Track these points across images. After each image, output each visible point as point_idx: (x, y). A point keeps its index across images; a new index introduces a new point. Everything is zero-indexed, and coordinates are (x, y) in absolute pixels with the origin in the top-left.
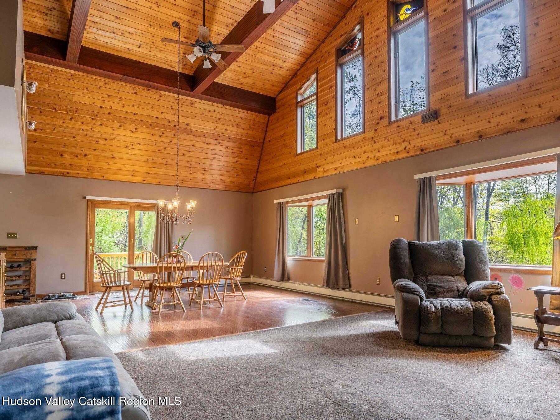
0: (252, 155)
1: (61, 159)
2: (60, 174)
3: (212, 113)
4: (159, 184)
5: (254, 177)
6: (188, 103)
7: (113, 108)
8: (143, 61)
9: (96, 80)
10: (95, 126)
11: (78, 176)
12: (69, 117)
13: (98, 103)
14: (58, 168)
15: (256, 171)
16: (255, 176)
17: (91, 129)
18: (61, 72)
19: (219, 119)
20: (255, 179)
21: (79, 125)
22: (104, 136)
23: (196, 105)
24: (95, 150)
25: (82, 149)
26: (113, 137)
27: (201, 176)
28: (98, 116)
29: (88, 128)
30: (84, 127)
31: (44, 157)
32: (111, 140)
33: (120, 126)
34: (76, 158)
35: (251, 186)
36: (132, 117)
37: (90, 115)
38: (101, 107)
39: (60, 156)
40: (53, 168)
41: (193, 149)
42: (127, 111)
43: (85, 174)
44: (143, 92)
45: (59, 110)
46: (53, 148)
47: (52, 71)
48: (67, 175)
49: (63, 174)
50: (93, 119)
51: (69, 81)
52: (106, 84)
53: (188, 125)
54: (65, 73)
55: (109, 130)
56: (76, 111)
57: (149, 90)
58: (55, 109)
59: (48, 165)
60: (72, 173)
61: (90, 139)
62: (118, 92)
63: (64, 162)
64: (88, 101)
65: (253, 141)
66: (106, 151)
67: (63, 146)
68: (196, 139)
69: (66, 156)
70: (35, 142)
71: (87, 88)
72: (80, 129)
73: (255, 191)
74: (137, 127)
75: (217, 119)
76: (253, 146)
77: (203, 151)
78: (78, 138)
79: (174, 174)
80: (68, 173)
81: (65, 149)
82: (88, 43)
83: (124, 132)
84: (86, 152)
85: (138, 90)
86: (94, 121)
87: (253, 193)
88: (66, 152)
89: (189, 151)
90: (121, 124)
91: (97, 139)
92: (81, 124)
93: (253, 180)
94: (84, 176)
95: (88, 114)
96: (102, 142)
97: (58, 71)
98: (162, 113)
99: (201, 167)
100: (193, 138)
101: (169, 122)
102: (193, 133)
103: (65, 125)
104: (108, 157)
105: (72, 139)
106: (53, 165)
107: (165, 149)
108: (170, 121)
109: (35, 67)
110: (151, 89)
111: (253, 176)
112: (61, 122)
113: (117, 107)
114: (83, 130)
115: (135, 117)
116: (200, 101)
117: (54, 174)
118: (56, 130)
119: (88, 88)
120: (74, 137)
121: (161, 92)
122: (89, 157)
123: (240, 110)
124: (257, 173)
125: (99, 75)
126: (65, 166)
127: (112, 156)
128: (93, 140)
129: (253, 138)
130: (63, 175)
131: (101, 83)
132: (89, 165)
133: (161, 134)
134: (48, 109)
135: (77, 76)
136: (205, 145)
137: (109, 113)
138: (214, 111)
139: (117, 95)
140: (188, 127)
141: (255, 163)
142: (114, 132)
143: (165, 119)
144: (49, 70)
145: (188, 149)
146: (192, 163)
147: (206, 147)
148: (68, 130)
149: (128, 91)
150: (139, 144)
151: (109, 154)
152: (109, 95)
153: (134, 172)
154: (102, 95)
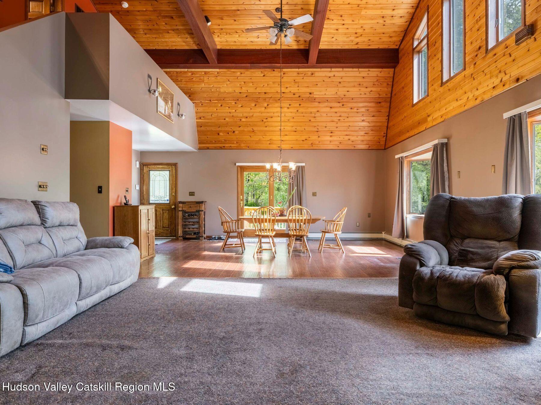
0: (380, 112)
1: (218, 136)
2: (219, 148)
3: (333, 79)
4: (291, 148)
5: (384, 133)
6: (309, 74)
7: (249, 91)
8: (265, 48)
9: (234, 72)
10: (237, 108)
11: (230, 148)
12: (220, 105)
13: (238, 90)
14: (217, 144)
15: (386, 128)
16: (386, 132)
17: (236, 111)
18: (211, 73)
19: (340, 83)
20: (385, 135)
21: (227, 110)
22: (245, 115)
23: (317, 74)
24: (240, 127)
25: (231, 127)
26: (251, 114)
27: (329, 138)
28: (239, 100)
29: (234, 111)
30: (230, 111)
31: (208, 136)
32: (250, 117)
33: (255, 105)
34: (228, 135)
35: (383, 143)
36: (264, 96)
37: (234, 100)
38: (240, 93)
40: (214, 144)
41: (318, 114)
42: (260, 92)
43: (236, 146)
44: (269, 73)
45: (213, 101)
46: (213, 129)
47: (205, 73)
48: (224, 148)
50: (235, 103)
51: (216, 78)
52: (241, 73)
53: (310, 94)
54: (213, 73)
55: (248, 109)
56: (224, 99)
57: (274, 70)
58: (210, 101)
59: (211, 143)
60: (227, 147)
61: (235, 119)
62: (250, 78)
63: (220, 139)
64: (230, 90)
65: (379, 98)
66: (248, 127)
67: (218, 127)
68: (321, 105)
69: (221, 134)
70: (201, 127)
72: (228, 112)
73: (386, 148)
74: (269, 103)
75: (338, 83)
76: (380, 103)
77: (328, 115)
78: (227, 119)
79: (304, 139)
80: (224, 147)
81: (220, 129)
82: (224, 46)
83: (258, 110)
84: (234, 130)
85: (266, 73)
86: (237, 104)
87: (385, 149)
88: (221, 131)
89: (315, 117)
90: (256, 103)
91: (240, 118)
92: (228, 108)
93: (384, 136)
94: (235, 148)
95: (231, 100)
96: (243, 120)
97: (209, 72)
98: (287, 88)
99: (328, 130)
100: (316, 104)
101: (294, 94)
102: (316, 100)
103: (218, 111)
104: (249, 131)
105: (223, 121)
106: (214, 141)
107: (293, 118)
108: (295, 93)
109: (195, 73)
110: (275, 70)
111: (383, 133)
112: (216, 109)
113: (251, 90)
114: (230, 113)
115: (266, 96)
116: (319, 70)
117: (216, 148)
118: (213, 116)
119: (230, 80)
120: (225, 119)
121: (284, 70)
122: (236, 132)
123: (360, 70)
124: (387, 129)
125: (236, 68)
126: (221, 141)
127: (253, 130)
128: (238, 119)
129: (378, 95)
130: (221, 148)
131: (239, 74)
132: (238, 139)
133: (288, 106)
134: (206, 102)
135: (221, 73)
136: (329, 109)
137: (246, 96)
138: (334, 76)
139: (250, 81)
140: (311, 96)
141: (384, 119)
142: (252, 111)
143: (290, 92)
144: (203, 73)
145: (313, 115)
146: (318, 127)
147: (330, 111)
148: (220, 115)
149: (258, 75)
150: (272, 117)
151: (250, 129)
152: (244, 82)
153: (271, 141)
154: (240, 83)
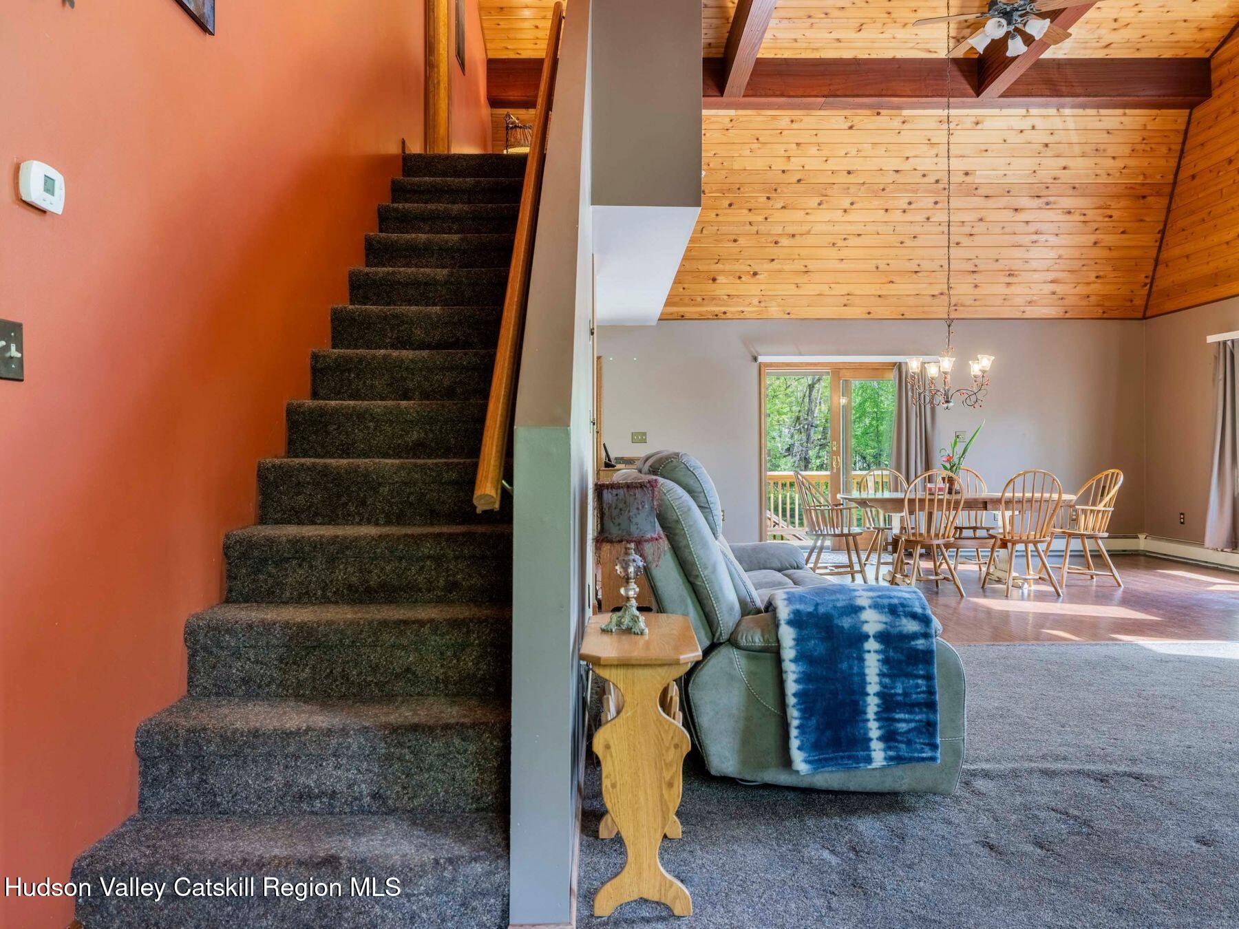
0: (1142, 220)
1: (714, 286)
2: (711, 317)
3: (1029, 135)
4: (901, 317)
5: (1146, 277)
6: (969, 123)
7: (807, 168)
8: (867, 57)
9: (773, 118)
10: (771, 212)
11: (741, 317)
12: (728, 203)
13: (779, 165)
14: (708, 305)
15: (1153, 262)
16: (1151, 274)
17: (766, 219)
18: (713, 119)
19: (1046, 145)
20: (1148, 281)
21: (743, 215)
22: (790, 230)
23: (988, 124)
24: (773, 260)
25: (749, 262)
26: (805, 228)
27: (1002, 290)
28: (779, 190)
29: (761, 218)
30: (752, 218)
31: (686, 286)
32: (802, 235)
33: (819, 204)
34: (738, 281)
35: (1140, 302)
36: (842, 178)
37: (764, 190)
38: (784, 171)
39: (711, 281)
40: (700, 305)
41: (980, 228)
42: (835, 168)
43: (755, 312)
44: (866, 121)
46: (700, 267)
48: (724, 316)
49: (717, 315)
50: (768, 198)
51: (725, 132)
52: (792, 121)
53: (967, 174)
54: (719, 119)
55: (799, 215)
56: (739, 189)
57: (878, 114)
59: (693, 302)
60: (732, 313)
61: (763, 240)
62: (815, 132)
63: (718, 292)
64: (760, 164)
65: (1143, 185)
66: (794, 260)
67: (716, 261)
68: (991, 203)
69: (721, 279)
71: (758, 139)
72: (745, 223)
73: (1148, 314)
74: (855, 199)
75: (1040, 147)
76: (1144, 197)
77: (1006, 230)
78: (741, 240)
79: (936, 293)
80: (725, 313)
81: (720, 266)
83: (826, 216)
84: (756, 268)
85: (856, 120)
86: (771, 202)
87: (1144, 318)
88: (721, 272)
89: (971, 235)
90: (823, 198)
91: (776, 238)
92: (747, 211)
93: (1145, 285)
94: (753, 316)
95: (759, 191)
96: (785, 241)
98: (908, 158)
99: (1001, 268)
100: (977, 201)
101: (924, 176)
102: (979, 192)
103: (720, 218)
104: (796, 272)
105: (731, 245)
106: (699, 299)
107: (915, 237)
108: (925, 172)
110: (883, 112)
111: (1143, 276)
112: (713, 215)
113: (812, 164)
114: (750, 223)
115: (852, 179)
116: (996, 111)
117: (702, 318)
118: (704, 232)
119: (760, 139)
120: (735, 241)
121: (906, 112)
122: (762, 275)
123: (1103, 111)
124: (1156, 265)
125: (779, 107)
126: (720, 299)
127: (805, 269)
128: (769, 241)
129: (1141, 177)
130: (716, 317)
131: (785, 122)
132: (763, 293)
133: (905, 206)
135: (741, 119)
136: (1011, 213)
137: (799, 181)
138: (1033, 128)
139: (814, 140)
140: (969, 179)
141: (1150, 240)
142: (809, 218)
143: (915, 170)
145: (967, 230)
146: (977, 262)
147: (1014, 219)
148: (724, 229)
149: (836, 127)
150: (859, 235)
151: (799, 266)
152: (798, 144)
153: (849, 297)
154: (785, 146)
